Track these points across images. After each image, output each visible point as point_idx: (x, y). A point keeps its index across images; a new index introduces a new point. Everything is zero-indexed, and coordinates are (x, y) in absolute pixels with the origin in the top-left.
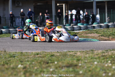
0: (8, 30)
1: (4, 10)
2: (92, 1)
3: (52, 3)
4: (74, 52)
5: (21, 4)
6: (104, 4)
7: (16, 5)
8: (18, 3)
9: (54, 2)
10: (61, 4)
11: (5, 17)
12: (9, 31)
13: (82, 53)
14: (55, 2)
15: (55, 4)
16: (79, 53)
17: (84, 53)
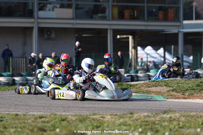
0: (25, 79)
1: (25, 44)
2: (177, 32)
3: (107, 33)
4: (101, 116)
5: (53, 36)
6: (200, 37)
7: (46, 36)
8: (49, 33)
9: (110, 32)
10: (125, 36)
11: (25, 56)
12: (27, 80)
13: (113, 117)
14: (113, 33)
15: (113, 35)
16: (109, 117)
17: (116, 117)
